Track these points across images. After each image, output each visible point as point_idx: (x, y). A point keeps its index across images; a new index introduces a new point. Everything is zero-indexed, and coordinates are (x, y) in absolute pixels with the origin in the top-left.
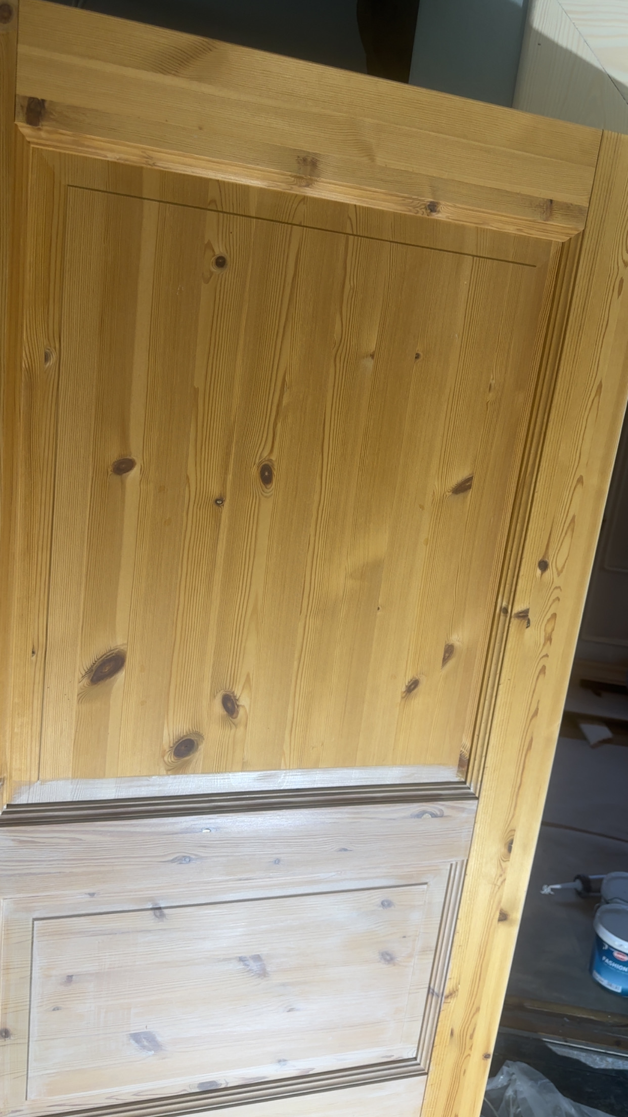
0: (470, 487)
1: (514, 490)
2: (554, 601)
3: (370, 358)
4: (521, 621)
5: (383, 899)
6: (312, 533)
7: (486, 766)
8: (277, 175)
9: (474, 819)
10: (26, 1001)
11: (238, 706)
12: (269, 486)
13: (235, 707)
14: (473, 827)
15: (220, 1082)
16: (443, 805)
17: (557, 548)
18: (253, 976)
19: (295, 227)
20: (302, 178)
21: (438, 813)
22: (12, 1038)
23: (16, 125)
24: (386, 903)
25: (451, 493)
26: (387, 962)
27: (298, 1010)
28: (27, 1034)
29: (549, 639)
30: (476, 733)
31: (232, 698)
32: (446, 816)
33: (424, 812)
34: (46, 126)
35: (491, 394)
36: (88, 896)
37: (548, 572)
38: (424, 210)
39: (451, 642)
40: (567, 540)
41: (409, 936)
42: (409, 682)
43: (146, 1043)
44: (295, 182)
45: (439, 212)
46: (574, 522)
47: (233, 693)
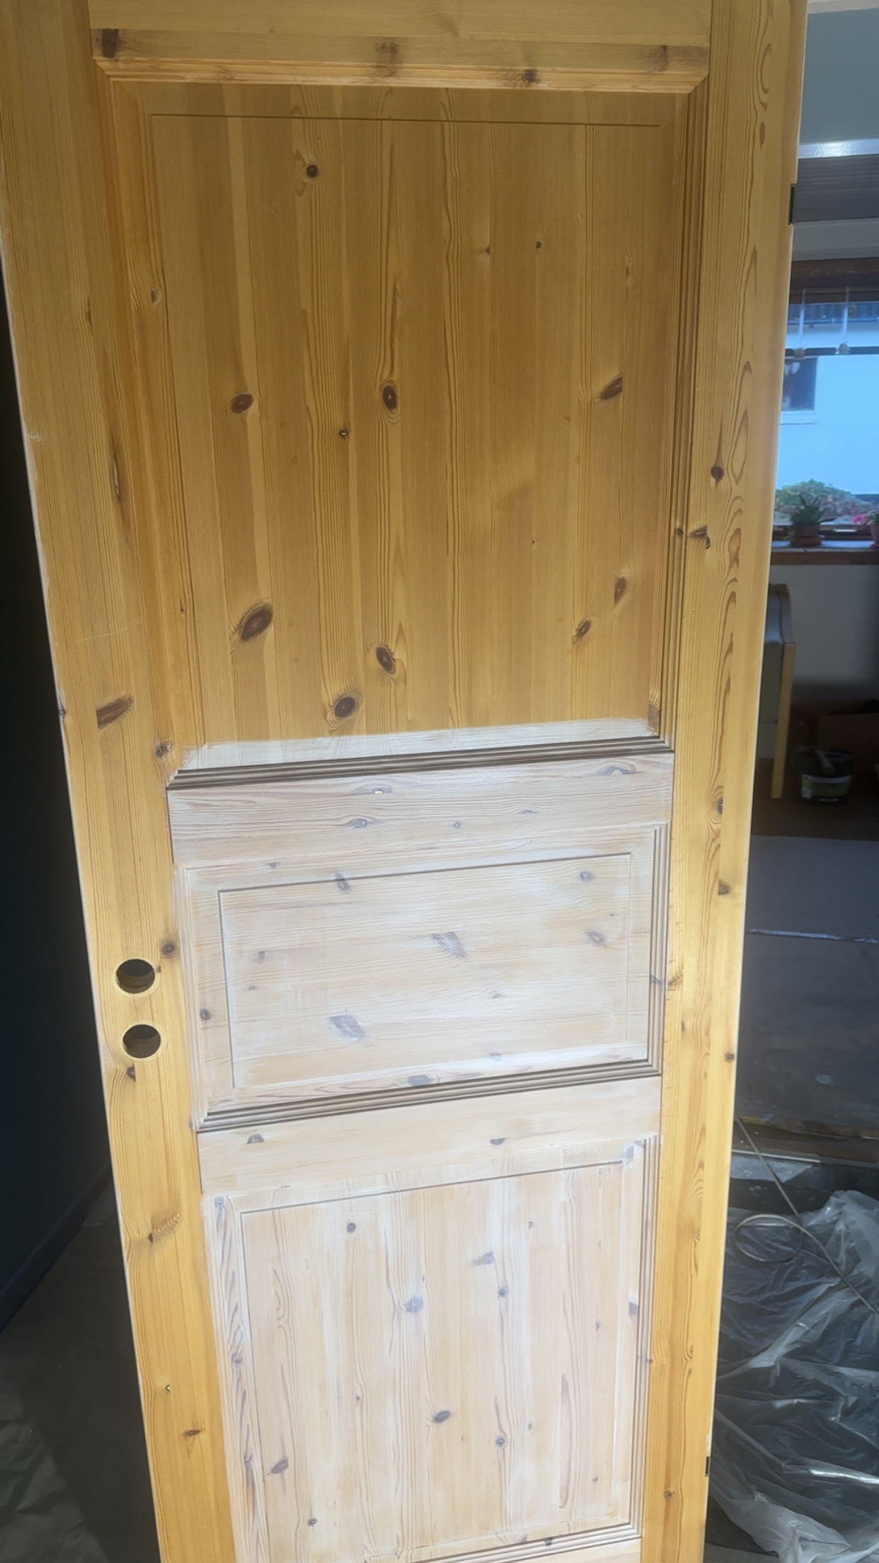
0: (620, 390)
1: (673, 390)
2: (736, 514)
3: (486, 254)
4: (699, 541)
5: (581, 871)
6: (448, 460)
7: (678, 713)
8: (359, 69)
9: (672, 775)
10: (222, 980)
11: (394, 660)
12: (394, 411)
13: (391, 662)
14: (672, 784)
15: (430, 1077)
16: (633, 760)
17: (730, 451)
18: (450, 956)
19: (384, 122)
20: (384, 67)
21: (629, 769)
22: (212, 1020)
23: (94, 60)
24: (586, 876)
25: (599, 399)
26: (596, 944)
27: (504, 996)
28: (227, 1015)
29: (735, 559)
30: (665, 678)
31: (387, 651)
32: (639, 773)
33: (613, 768)
34: (122, 55)
35: (630, 279)
36: (269, 867)
37: (724, 480)
38: (521, 82)
39: (622, 575)
40: (742, 439)
41: (617, 915)
42: (579, 625)
43: (348, 1029)
44: (378, 74)
45: (538, 81)
46: (747, 417)
47: (387, 646)
